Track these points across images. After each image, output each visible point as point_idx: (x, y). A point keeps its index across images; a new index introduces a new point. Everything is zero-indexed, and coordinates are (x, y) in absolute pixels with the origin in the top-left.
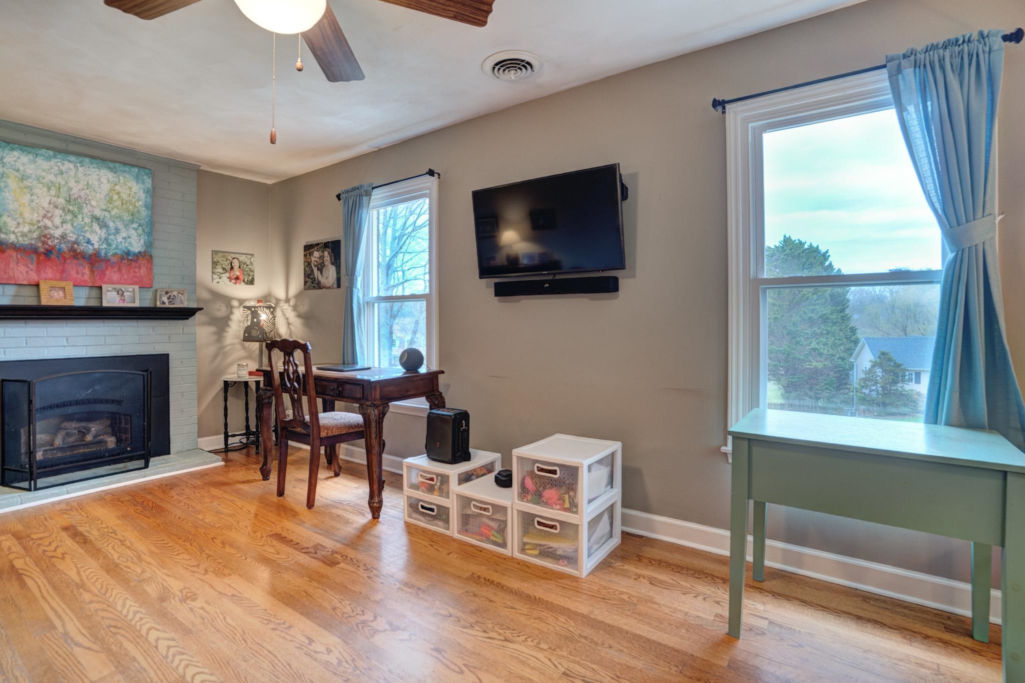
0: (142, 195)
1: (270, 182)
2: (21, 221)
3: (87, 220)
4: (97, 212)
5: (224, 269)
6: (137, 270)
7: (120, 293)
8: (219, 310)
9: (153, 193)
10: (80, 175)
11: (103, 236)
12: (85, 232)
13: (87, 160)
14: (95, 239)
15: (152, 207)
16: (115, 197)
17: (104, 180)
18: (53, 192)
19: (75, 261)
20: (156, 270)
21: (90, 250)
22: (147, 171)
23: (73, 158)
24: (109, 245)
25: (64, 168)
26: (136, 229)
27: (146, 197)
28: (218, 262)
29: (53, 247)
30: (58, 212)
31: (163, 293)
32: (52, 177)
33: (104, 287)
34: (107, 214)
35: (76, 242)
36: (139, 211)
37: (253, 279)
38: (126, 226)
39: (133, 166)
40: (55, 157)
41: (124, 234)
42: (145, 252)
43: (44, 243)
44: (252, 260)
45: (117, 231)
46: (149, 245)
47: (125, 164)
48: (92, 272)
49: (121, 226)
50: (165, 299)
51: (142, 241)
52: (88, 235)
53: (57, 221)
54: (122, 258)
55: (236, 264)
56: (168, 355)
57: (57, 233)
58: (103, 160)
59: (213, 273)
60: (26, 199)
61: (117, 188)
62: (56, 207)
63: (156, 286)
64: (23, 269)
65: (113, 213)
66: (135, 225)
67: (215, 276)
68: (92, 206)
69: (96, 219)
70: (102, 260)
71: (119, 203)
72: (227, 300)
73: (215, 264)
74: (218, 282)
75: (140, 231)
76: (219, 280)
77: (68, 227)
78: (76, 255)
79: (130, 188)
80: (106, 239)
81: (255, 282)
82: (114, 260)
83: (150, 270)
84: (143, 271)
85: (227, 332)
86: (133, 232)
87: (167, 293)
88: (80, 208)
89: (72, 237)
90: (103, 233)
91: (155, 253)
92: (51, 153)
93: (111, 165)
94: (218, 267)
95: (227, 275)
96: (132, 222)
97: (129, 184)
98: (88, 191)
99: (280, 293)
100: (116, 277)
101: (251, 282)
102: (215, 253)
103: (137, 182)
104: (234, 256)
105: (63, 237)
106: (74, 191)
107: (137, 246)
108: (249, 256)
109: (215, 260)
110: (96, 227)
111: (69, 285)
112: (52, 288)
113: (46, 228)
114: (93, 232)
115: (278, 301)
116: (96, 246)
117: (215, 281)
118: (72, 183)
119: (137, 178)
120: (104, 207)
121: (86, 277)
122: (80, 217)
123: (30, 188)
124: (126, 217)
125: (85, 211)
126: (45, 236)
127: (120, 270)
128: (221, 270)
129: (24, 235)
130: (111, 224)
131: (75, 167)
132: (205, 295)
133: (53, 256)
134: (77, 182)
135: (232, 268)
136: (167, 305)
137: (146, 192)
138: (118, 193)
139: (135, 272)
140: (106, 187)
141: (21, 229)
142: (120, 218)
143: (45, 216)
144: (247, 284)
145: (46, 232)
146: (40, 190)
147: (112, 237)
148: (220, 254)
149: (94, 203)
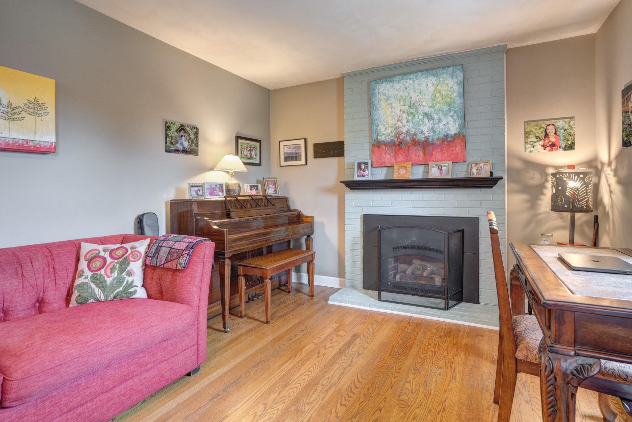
0: (456, 87)
1: (592, 30)
2: (387, 126)
3: (421, 117)
4: (427, 110)
5: (537, 137)
6: (453, 148)
7: (440, 168)
8: (532, 178)
9: (464, 84)
10: (416, 86)
11: (431, 126)
12: (420, 126)
13: (420, 74)
14: (425, 129)
15: (464, 95)
16: (438, 95)
17: (430, 85)
18: (402, 103)
19: (415, 147)
20: (469, 147)
21: (422, 138)
22: (459, 67)
23: (412, 76)
24: (435, 132)
25: (407, 85)
26: (452, 116)
27: (459, 88)
28: (531, 131)
29: (402, 140)
30: (405, 115)
31: (473, 165)
32: (401, 93)
33: (430, 163)
34: (432, 109)
35: (415, 134)
36: (454, 102)
37: (573, 143)
38: (445, 115)
39: (449, 67)
40: (402, 79)
41: (444, 122)
42: (460, 133)
43: (398, 138)
44: (571, 124)
45: (440, 120)
46: (464, 126)
47: (443, 68)
48: (424, 154)
49: (442, 116)
50: (474, 171)
51: (457, 125)
52: (422, 128)
53: (404, 121)
54: (443, 140)
55: (551, 130)
56: (478, 218)
57: (404, 130)
58: (429, 70)
59: (526, 143)
60: (388, 113)
61: (439, 87)
62: (404, 113)
63: (469, 160)
64: (388, 156)
65: (436, 107)
66: (452, 113)
67: (527, 146)
68: (424, 106)
69: (426, 115)
70: (430, 144)
71: (440, 99)
72: (541, 168)
73: (527, 134)
74: (531, 151)
75: (455, 117)
76: (532, 149)
77: (410, 124)
78: (415, 143)
79: (447, 85)
80: (432, 128)
81: (576, 146)
82: (438, 143)
83: (464, 147)
84: (458, 149)
85: (541, 200)
86: (450, 118)
87: (476, 166)
88: (417, 110)
89: (412, 131)
90: (430, 124)
91: (469, 133)
92: (400, 77)
93: (434, 72)
94: (530, 136)
95: (542, 143)
96: (450, 111)
97: (447, 82)
98: (420, 96)
99: (604, 157)
100: (439, 156)
101: (571, 147)
102: (527, 123)
103: (452, 78)
104: (548, 123)
105: (408, 131)
106: (413, 99)
107: (453, 129)
108: (566, 120)
109: (527, 130)
110: (426, 121)
111: (409, 165)
112: (400, 167)
113: (399, 128)
114: (424, 125)
115: (603, 164)
116: (426, 135)
117: (527, 151)
118: (412, 94)
119: (452, 76)
120: (430, 105)
121: (421, 158)
122: (416, 115)
123: (391, 104)
124: (445, 108)
125: (420, 110)
126: (398, 133)
127: (442, 150)
128: (534, 139)
129: (389, 135)
130: (435, 116)
131: (414, 81)
132: (518, 164)
133: (403, 146)
134: (415, 92)
135: (547, 135)
136: (475, 176)
137: (458, 84)
138: (440, 92)
139: (452, 150)
140: (431, 89)
141: (387, 132)
142: (441, 110)
143: (398, 120)
144: (565, 149)
145: (399, 130)
146: (396, 104)
147: (436, 126)
148: (533, 124)
149: (424, 104)
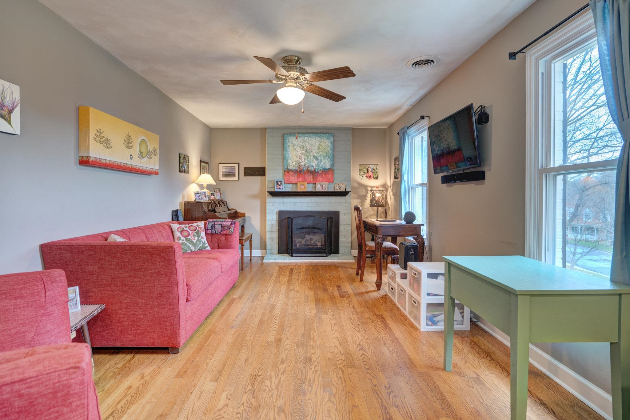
0: (330, 145)
1: (385, 127)
2: (293, 161)
3: (312, 158)
4: (315, 154)
5: (364, 173)
6: (328, 176)
7: (322, 185)
8: (362, 192)
9: (333, 143)
10: (309, 141)
11: (317, 163)
12: (311, 162)
13: (312, 135)
14: (314, 165)
15: (333, 149)
16: (321, 147)
17: (317, 141)
18: (302, 149)
19: (308, 174)
20: (335, 175)
21: (312, 169)
22: (331, 134)
23: (307, 135)
24: (319, 167)
25: (305, 140)
26: (327, 159)
27: (331, 145)
28: (362, 169)
29: (302, 169)
30: (303, 156)
31: (337, 185)
32: (301, 144)
33: (317, 183)
34: (318, 154)
35: (308, 167)
36: (328, 152)
37: (378, 176)
38: (324, 158)
39: (326, 133)
40: (302, 136)
41: (324, 162)
42: (331, 168)
43: (299, 168)
44: (377, 167)
45: (321, 160)
46: (333, 165)
47: (323, 133)
48: (313, 178)
49: (322, 159)
50: (338, 187)
51: (330, 164)
52: (312, 164)
53: (303, 159)
54: (323, 171)
55: (370, 169)
56: (339, 211)
57: (303, 164)
58: (317, 133)
59: (359, 175)
60: (294, 153)
61: (321, 143)
62: (303, 154)
63: (335, 182)
64: (294, 178)
65: (320, 154)
66: (327, 158)
67: (360, 176)
68: (314, 152)
69: (314, 157)
70: (316, 173)
71: (322, 149)
72: (365, 187)
73: (360, 170)
74: (362, 179)
75: (329, 160)
76: (362, 178)
77: (306, 161)
78: (309, 171)
79: (325, 143)
80: (318, 164)
81: (379, 178)
82: (320, 172)
83: (333, 175)
84: (330, 176)
85: (365, 202)
86: (327, 160)
87: (339, 185)
88: (310, 154)
89: (307, 165)
90: (316, 162)
91: (335, 168)
92: (301, 135)
93: (319, 135)
94: (361, 172)
95: (366, 175)
96: (326, 156)
97: (325, 141)
98: (312, 147)
99: (389, 184)
100: (321, 179)
101: (377, 178)
102: (360, 165)
103: (328, 140)
104: (368, 166)
105: (305, 165)
106: (308, 147)
107: (328, 166)
108: (376, 166)
109: (360, 169)
110: (314, 160)
111: (305, 183)
112: (301, 184)
113: (300, 162)
114: (314, 162)
115: (388, 187)
116: (314, 168)
117: (360, 179)
118: (307, 145)
119: (328, 138)
120: (317, 152)
121: (311, 180)
122: (309, 157)
123: (295, 149)
124: (324, 155)
125: (311, 154)
126: (299, 166)
127: (322, 176)
128: (363, 173)
129: (294, 166)
130: (319, 158)
131: (308, 138)
132: (356, 185)
133: (302, 173)
134: (309, 144)
135: (368, 172)
136: (338, 190)
137: (331, 143)
138: (321, 146)
139: (327, 177)
140: (317, 144)
141: (293, 164)
142: (322, 155)
143: (299, 158)
144: (375, 179)
145: (300, 164)
146: (298, 149)
147: (320, 163)
148: (362, 166)
149: (314, 151)
